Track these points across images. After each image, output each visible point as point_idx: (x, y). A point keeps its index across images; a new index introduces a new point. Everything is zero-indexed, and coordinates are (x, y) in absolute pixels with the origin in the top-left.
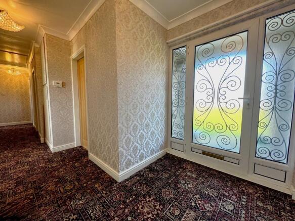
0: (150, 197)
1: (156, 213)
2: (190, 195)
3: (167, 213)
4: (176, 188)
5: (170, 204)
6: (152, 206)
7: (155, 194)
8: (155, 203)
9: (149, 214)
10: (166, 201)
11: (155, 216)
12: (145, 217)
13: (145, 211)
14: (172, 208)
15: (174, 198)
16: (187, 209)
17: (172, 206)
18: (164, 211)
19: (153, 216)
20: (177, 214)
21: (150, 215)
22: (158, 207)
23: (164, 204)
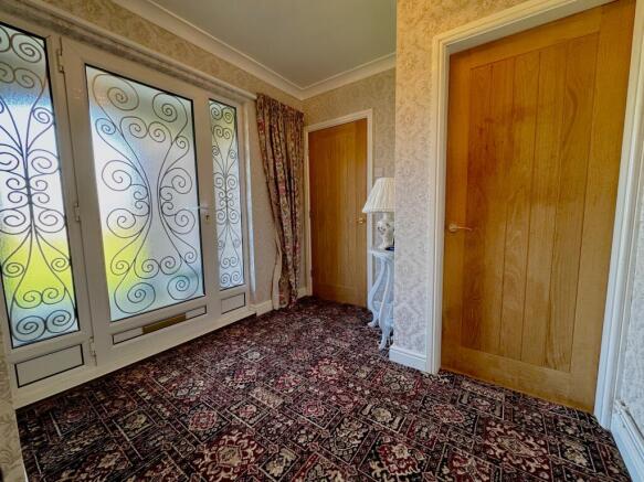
0: (202, 456)
1: (246, 441)
2: (221, 388)
3: (251, 422)
4: (195, 405)
5: (231, 418)
6: (227, 450)
7: (196, 444)
8: (221, 443)
9: (245, 454)
10: (224, 423)
11: (252, 442)
12: (253, 459)
13: (236, 461)
14: (242, 415)
15: (220, 410)
16: (248, 396)
17: (237, 414)
18: (246, 427)
19: (253, 445)
20: (254, 409)
21: (250, 451)
22: (234, 439)
23: (230, 426)
